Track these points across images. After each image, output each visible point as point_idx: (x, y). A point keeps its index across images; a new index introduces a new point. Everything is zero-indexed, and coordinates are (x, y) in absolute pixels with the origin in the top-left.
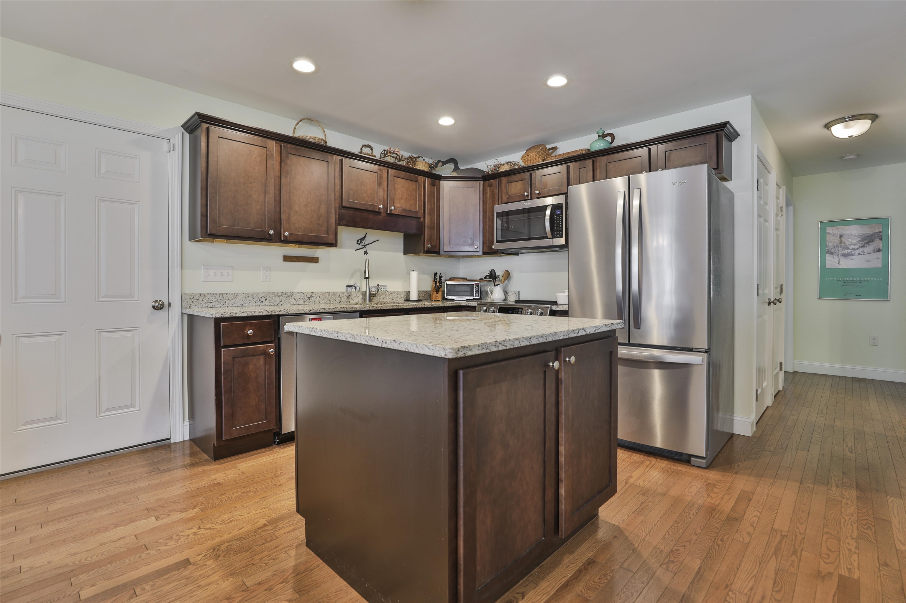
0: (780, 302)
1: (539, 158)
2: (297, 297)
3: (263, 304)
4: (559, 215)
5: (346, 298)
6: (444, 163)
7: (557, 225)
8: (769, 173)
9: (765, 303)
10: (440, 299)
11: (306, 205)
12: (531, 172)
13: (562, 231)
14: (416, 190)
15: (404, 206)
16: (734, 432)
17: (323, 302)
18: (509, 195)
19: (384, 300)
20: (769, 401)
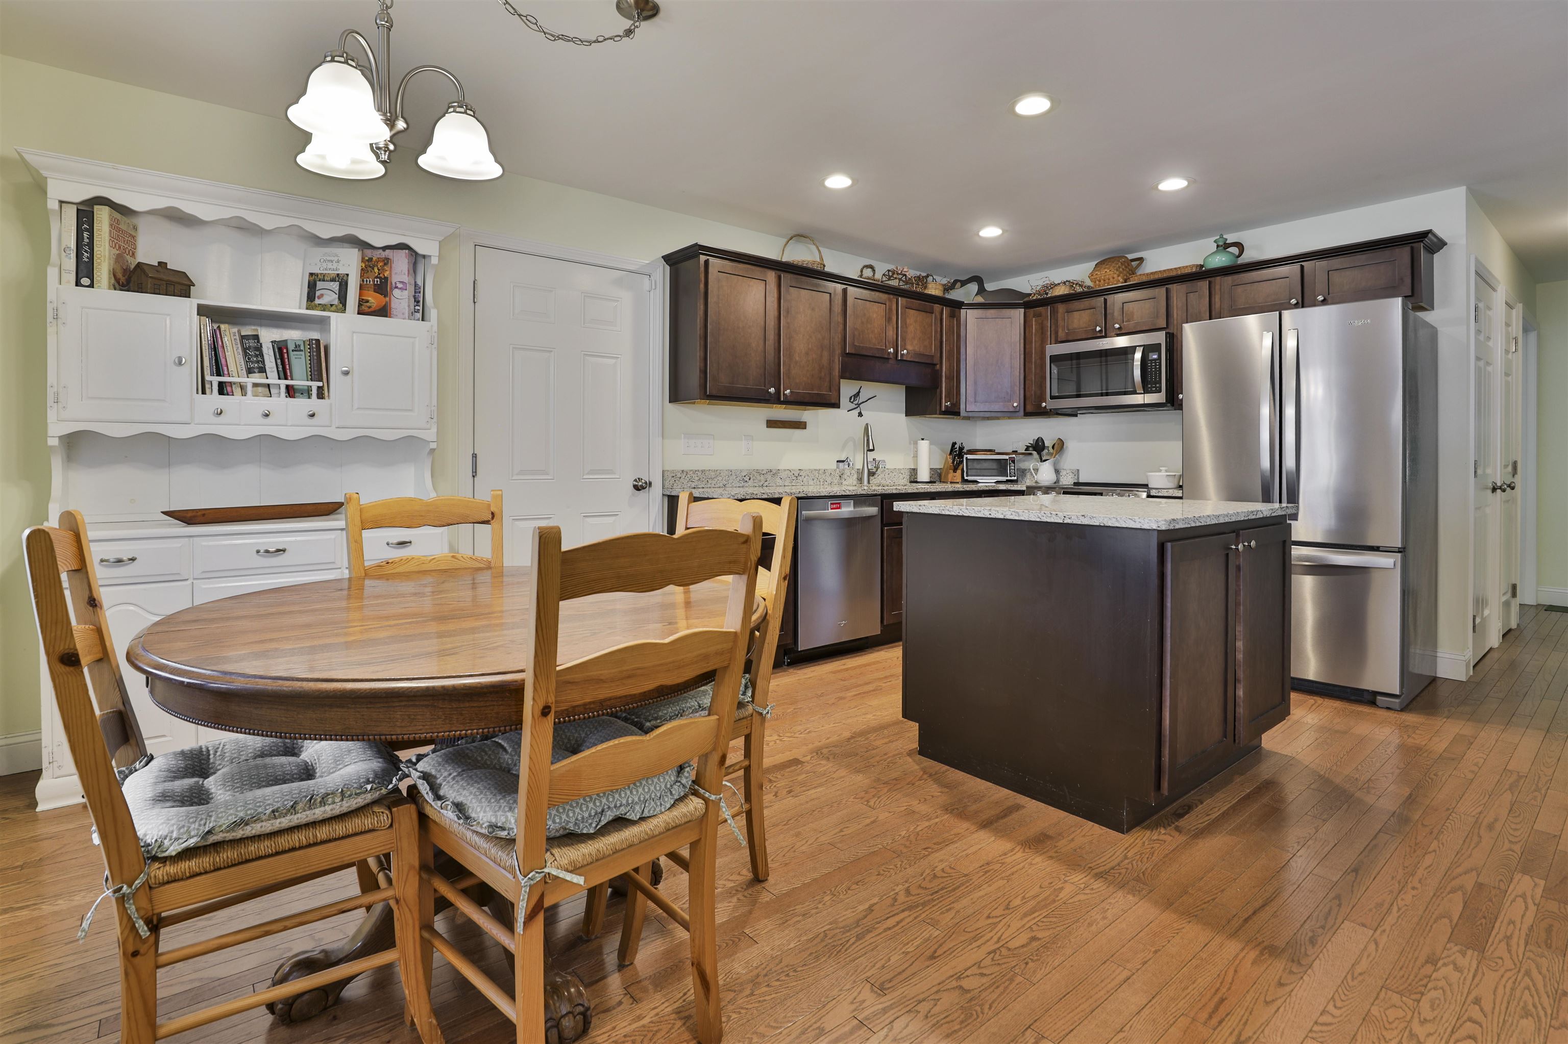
0: (1513, 488)
1: (1118, 276)
2: (783, 475)
3: (746, 484)
4: (1155, 360)
5: (838, 477)
6: (964, 283)
7: (1151, 374)
8: (1494, 290)
9: (1487, 488)
10: (959, 480)
11: (807, 354)
12: (1106, 297)
13: (1160, 383)
14: (932, 325)
15: (917, 349)
16: (1438, 675)
17: (811, 482)
18: (1068, 330)
19: (883, 482)
20: (1494, 640)
